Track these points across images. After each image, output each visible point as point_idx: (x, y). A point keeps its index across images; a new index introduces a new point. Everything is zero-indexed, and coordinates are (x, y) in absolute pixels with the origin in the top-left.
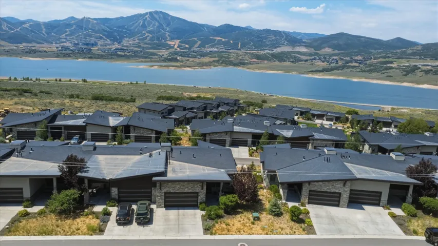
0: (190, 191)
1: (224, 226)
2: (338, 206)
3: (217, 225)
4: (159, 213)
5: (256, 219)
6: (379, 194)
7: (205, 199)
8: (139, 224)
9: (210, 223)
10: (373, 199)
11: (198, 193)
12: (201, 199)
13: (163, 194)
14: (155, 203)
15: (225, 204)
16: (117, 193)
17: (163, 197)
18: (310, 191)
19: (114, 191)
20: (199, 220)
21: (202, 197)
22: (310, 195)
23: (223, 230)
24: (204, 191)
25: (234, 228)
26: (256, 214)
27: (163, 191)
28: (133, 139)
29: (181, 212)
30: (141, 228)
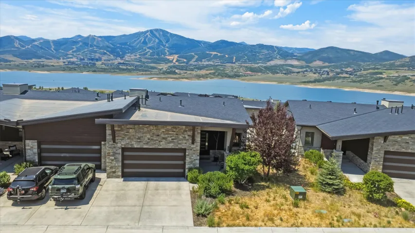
0: (171, 146)
1: (237, 208)
3: (222, 208)
5: (301, 197)
7: (198, 162)
8: (59, 203)
11: (184, 150)
12: (191, 162)
13: (120, 151)
14: (105, 171)
15: (237, 168)
16: (36, 150)
17: (120, 157)
18: (386, 153)
19: (32, 147)
20: (187, 199)
21: (193, 158)
22: (385, 160)
23: (236, 216)
24: (197, 146)
25: (260, 213)
26: (298, 189)
27: (119, 145)
29: (152, 184)
30: (61, 211)
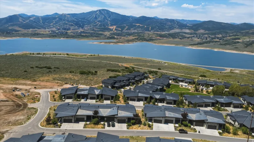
0: (124, 119)
1: (131, 127)
2: (161, 123)
4: (116, 124)
6: (173, 121)
8: (112, 127)
9: (128, 127)
10: (171, 122)
13: (117, 120)
14: (115, 122)
15: (132, 122)
18: (154, 119)
19: (105, 119)
20: (126, 126)
21: (127, 120)
23: (131, 128)
25: (134, 128)
26: (139, 125)
28: (104, 98)
29: (122, 124)
30: (113, 127)
